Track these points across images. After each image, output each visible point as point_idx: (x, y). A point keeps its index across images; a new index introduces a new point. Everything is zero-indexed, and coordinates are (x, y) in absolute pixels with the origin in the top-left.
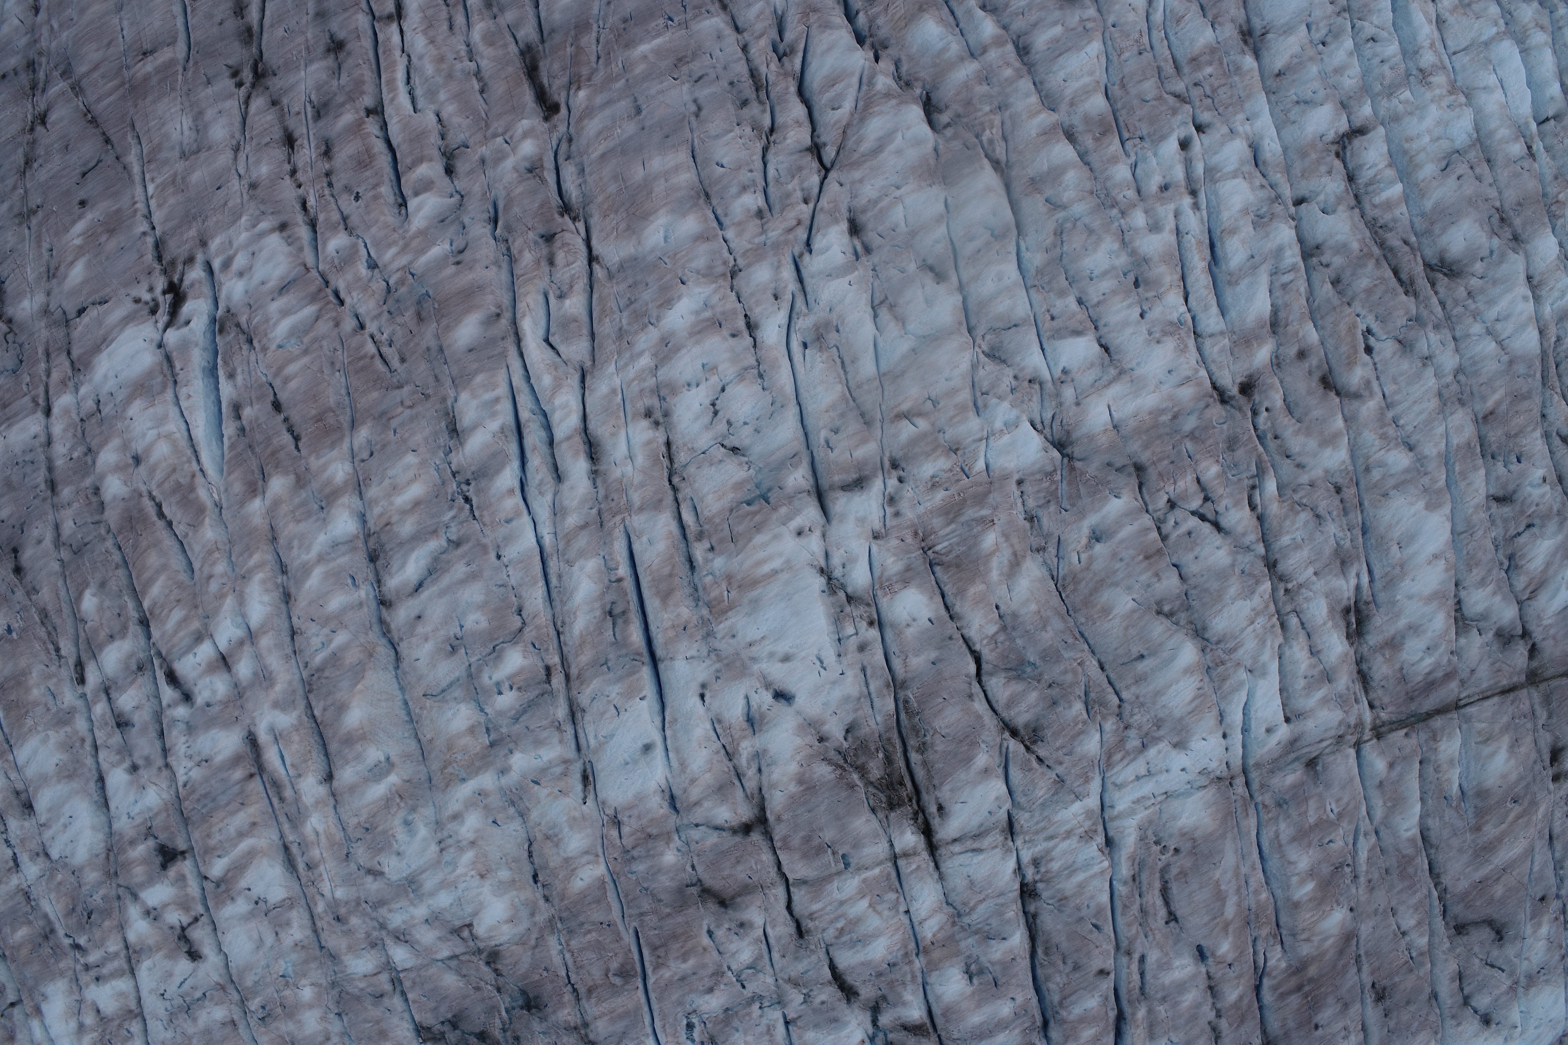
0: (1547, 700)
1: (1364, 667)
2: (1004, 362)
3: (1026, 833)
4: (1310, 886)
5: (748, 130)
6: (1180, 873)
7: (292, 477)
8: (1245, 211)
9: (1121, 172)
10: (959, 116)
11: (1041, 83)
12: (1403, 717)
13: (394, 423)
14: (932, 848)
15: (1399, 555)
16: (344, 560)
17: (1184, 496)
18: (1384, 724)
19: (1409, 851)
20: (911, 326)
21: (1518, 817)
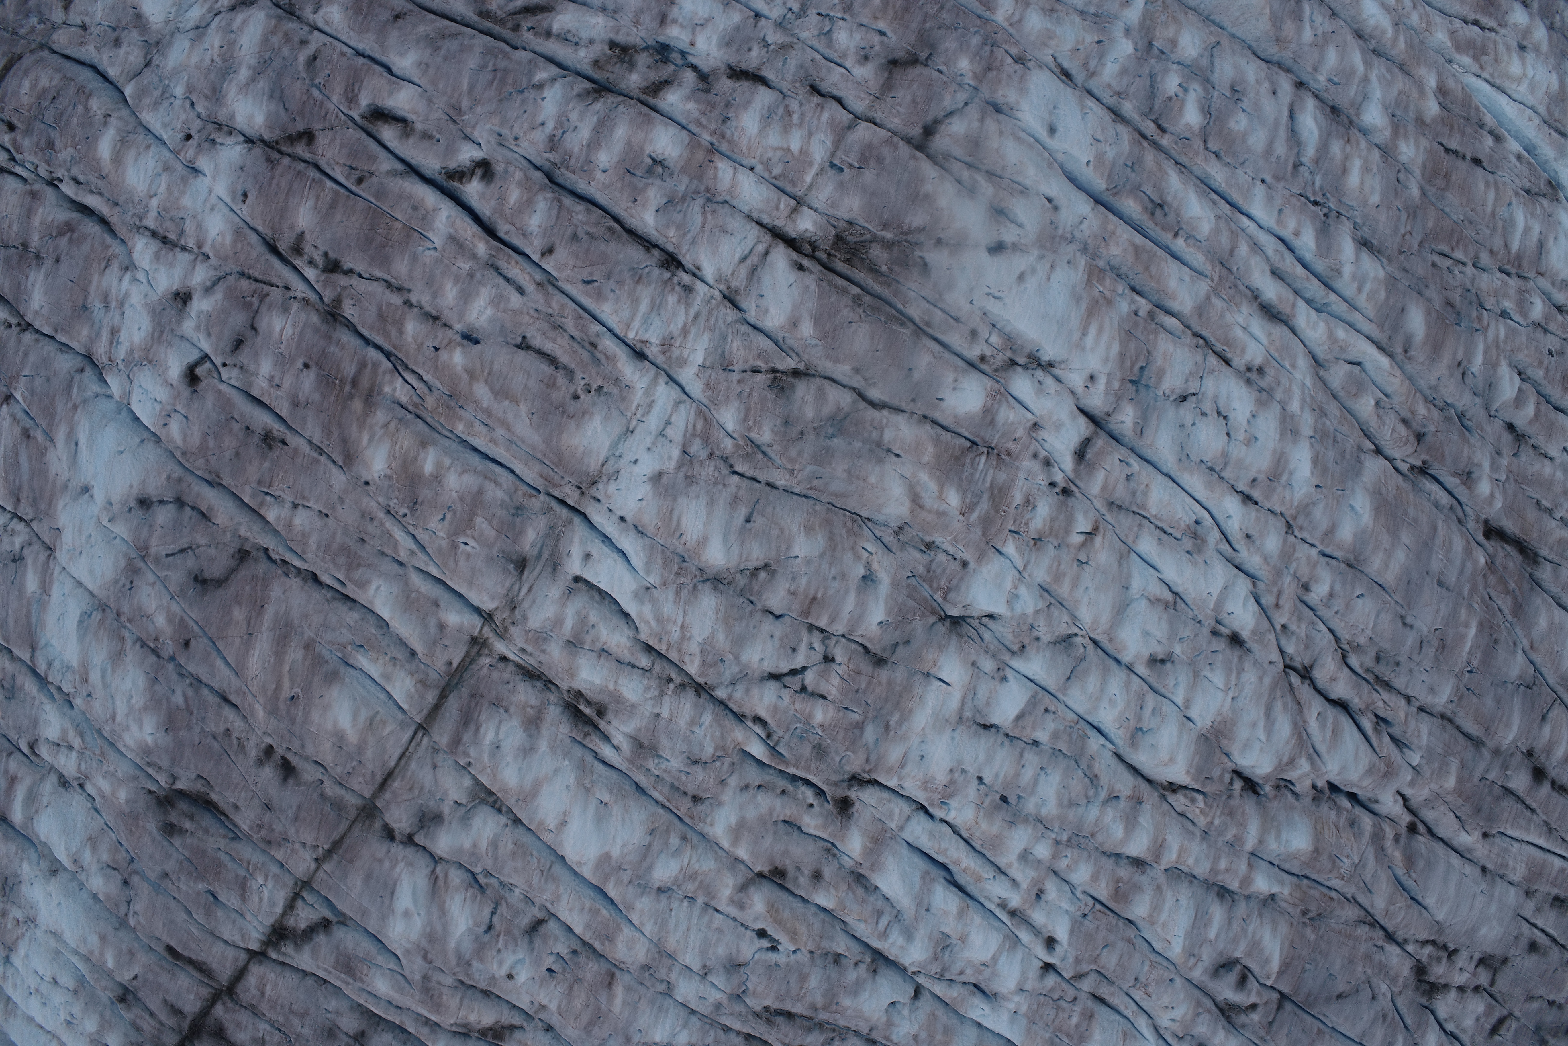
0: (338, 806)
1: (539, 684)
2: (1055, 643)
3: (718, 305)
4: (428, 467)
5: (1362, 640)
6: (554, 384)
7: (1428, 121)
8: (963, 939)
9: (1082, 875)
10: (1230, 797)
11: (1191, 882)
12: (466, 676)
13: (1404, 215)
14: (777, 235)
15: (598, 795)
16: (1352, 91)
17: (824, 675)
18: (479, 654)
19: (358, 574)
20: (1144, 603)
21: (279, 686)
